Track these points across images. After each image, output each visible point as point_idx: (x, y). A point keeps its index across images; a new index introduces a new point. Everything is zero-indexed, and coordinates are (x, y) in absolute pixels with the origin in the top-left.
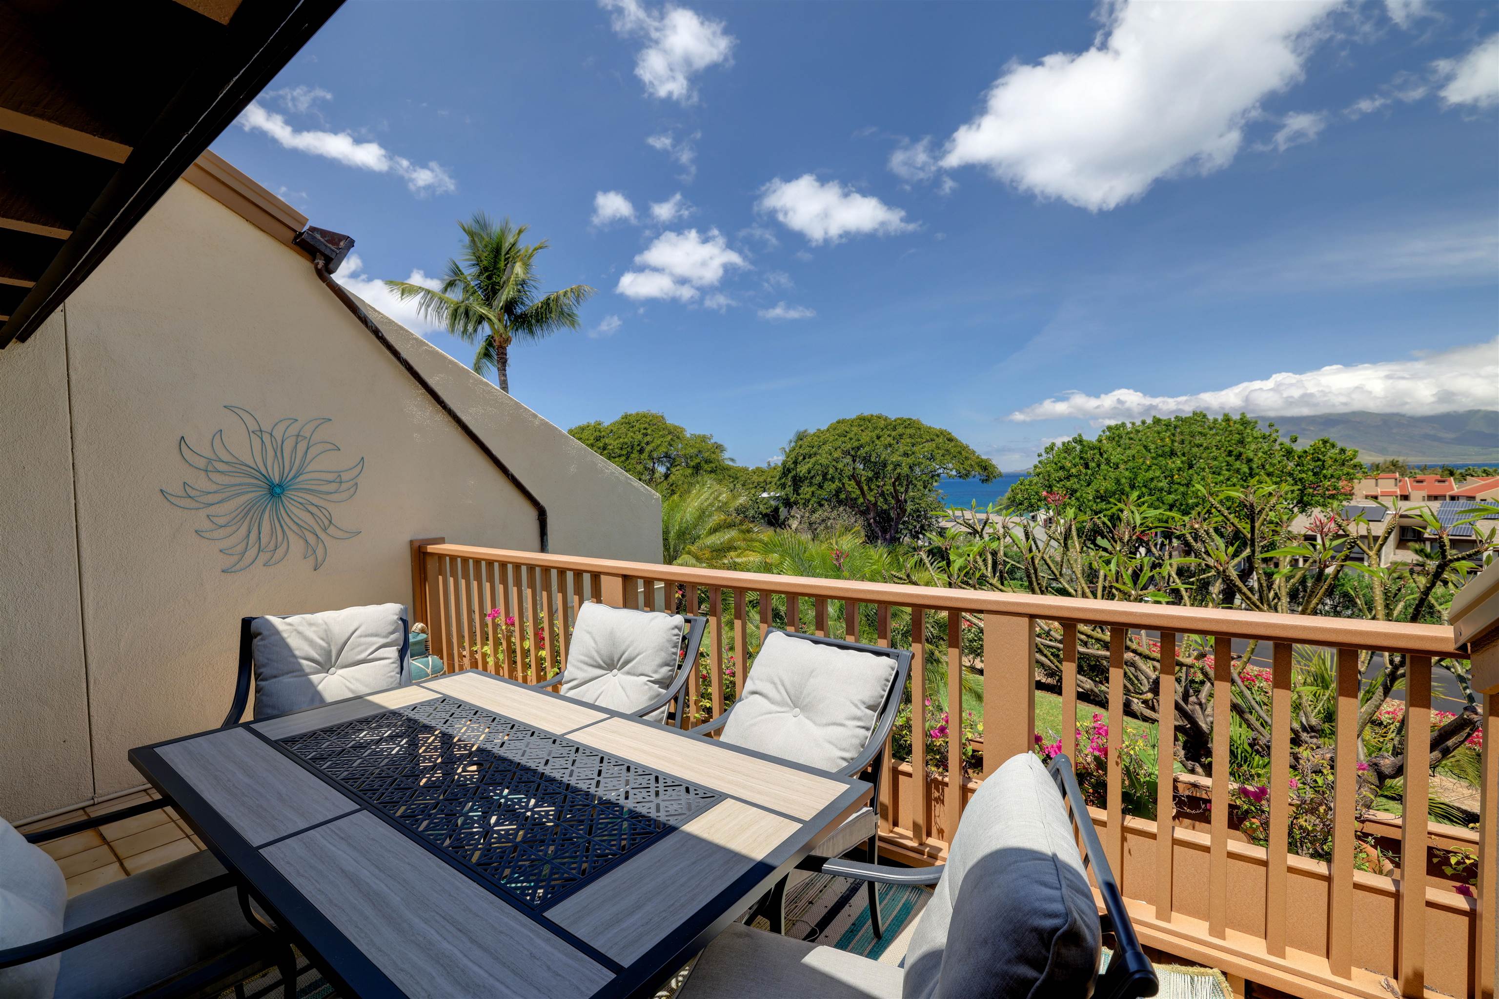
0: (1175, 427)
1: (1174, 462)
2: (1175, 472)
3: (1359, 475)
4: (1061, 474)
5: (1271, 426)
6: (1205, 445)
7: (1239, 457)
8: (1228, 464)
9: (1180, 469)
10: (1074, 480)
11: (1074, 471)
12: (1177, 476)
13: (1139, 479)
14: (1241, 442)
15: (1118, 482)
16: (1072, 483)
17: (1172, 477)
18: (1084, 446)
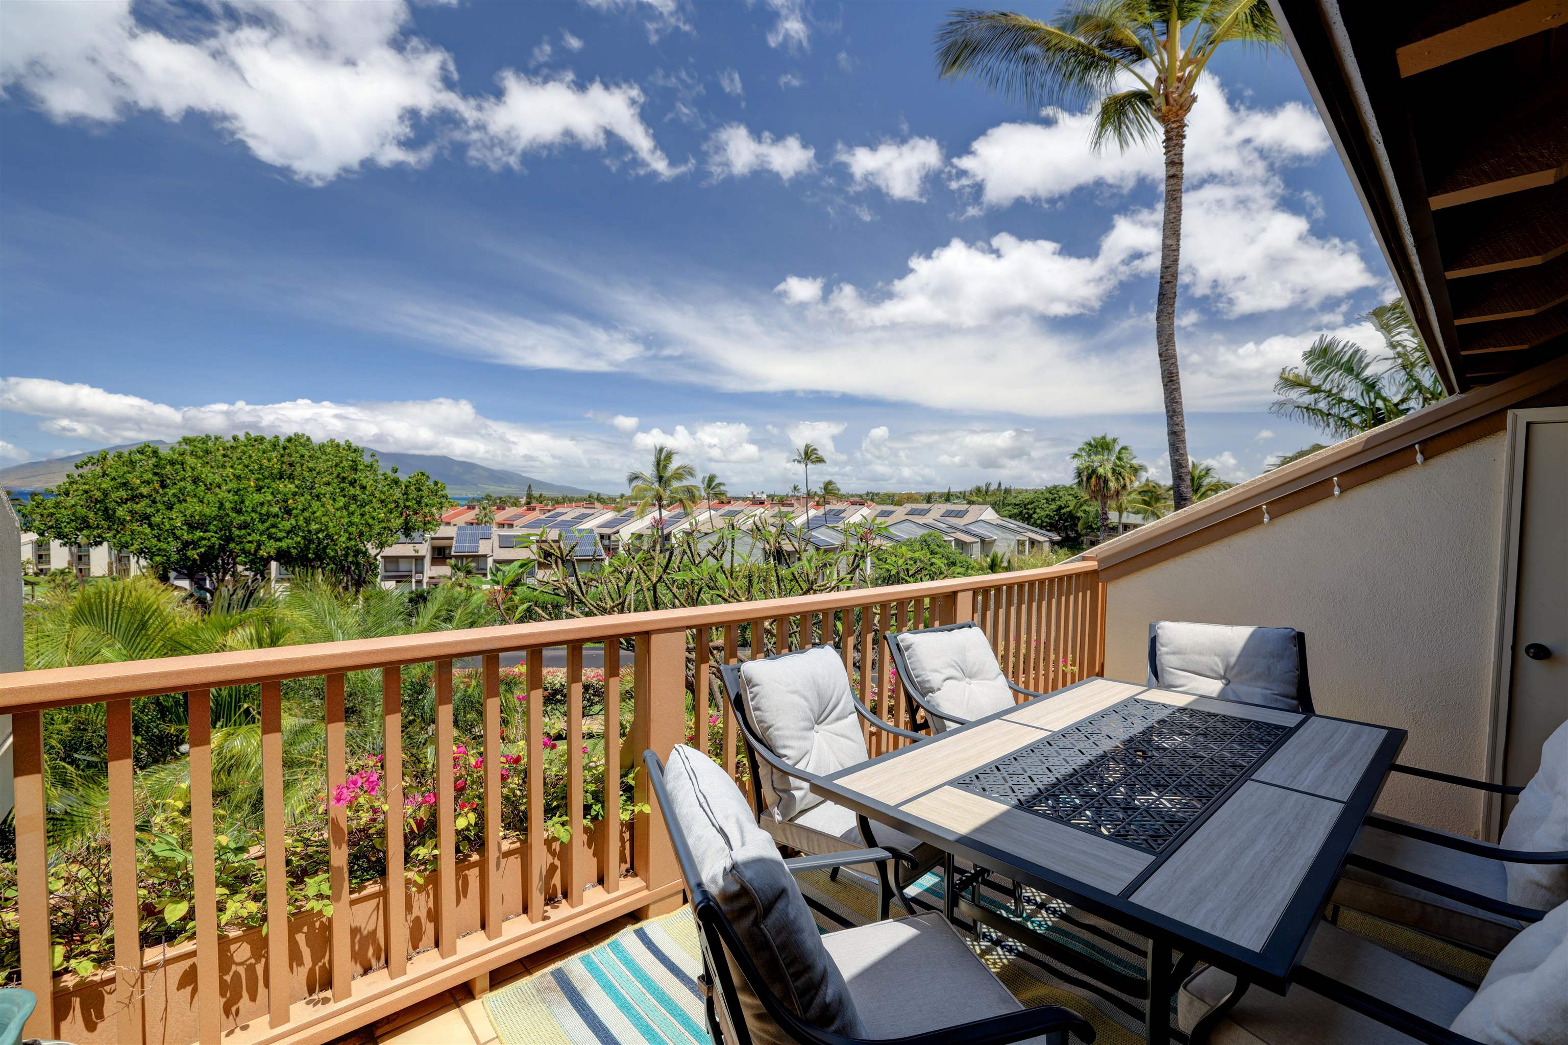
0: (285, 448)
1: (285, 486)
2: (290, 496)
3: (447, 504)
4: (123, 494)
5: (373, 455)
6: (317, 470)
7: (353, 483)
8: (343, 490)
9: (295, 494)
10: (145, 502)
11: (145, 490)
12: (291, 501)
13: (247, 503)
14: (355, 469)
15: (221, 506)
16: (141, 506)
17: (286, 501)
18: (161, 459)
